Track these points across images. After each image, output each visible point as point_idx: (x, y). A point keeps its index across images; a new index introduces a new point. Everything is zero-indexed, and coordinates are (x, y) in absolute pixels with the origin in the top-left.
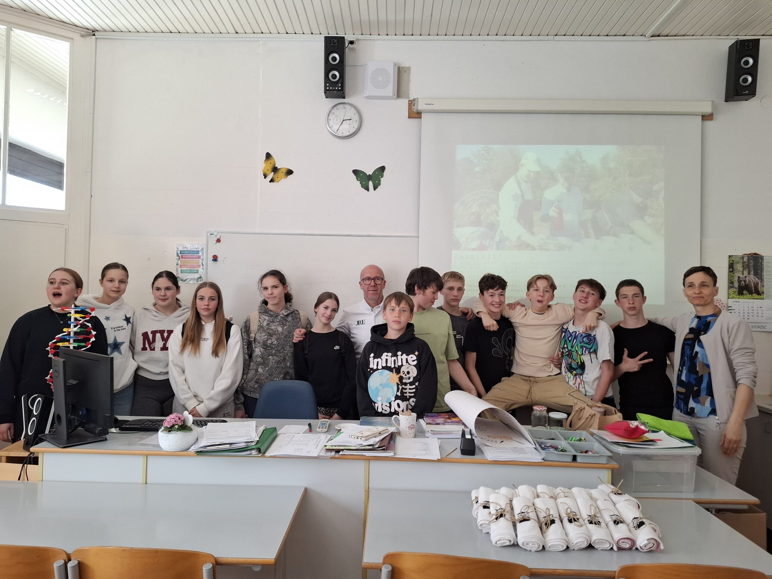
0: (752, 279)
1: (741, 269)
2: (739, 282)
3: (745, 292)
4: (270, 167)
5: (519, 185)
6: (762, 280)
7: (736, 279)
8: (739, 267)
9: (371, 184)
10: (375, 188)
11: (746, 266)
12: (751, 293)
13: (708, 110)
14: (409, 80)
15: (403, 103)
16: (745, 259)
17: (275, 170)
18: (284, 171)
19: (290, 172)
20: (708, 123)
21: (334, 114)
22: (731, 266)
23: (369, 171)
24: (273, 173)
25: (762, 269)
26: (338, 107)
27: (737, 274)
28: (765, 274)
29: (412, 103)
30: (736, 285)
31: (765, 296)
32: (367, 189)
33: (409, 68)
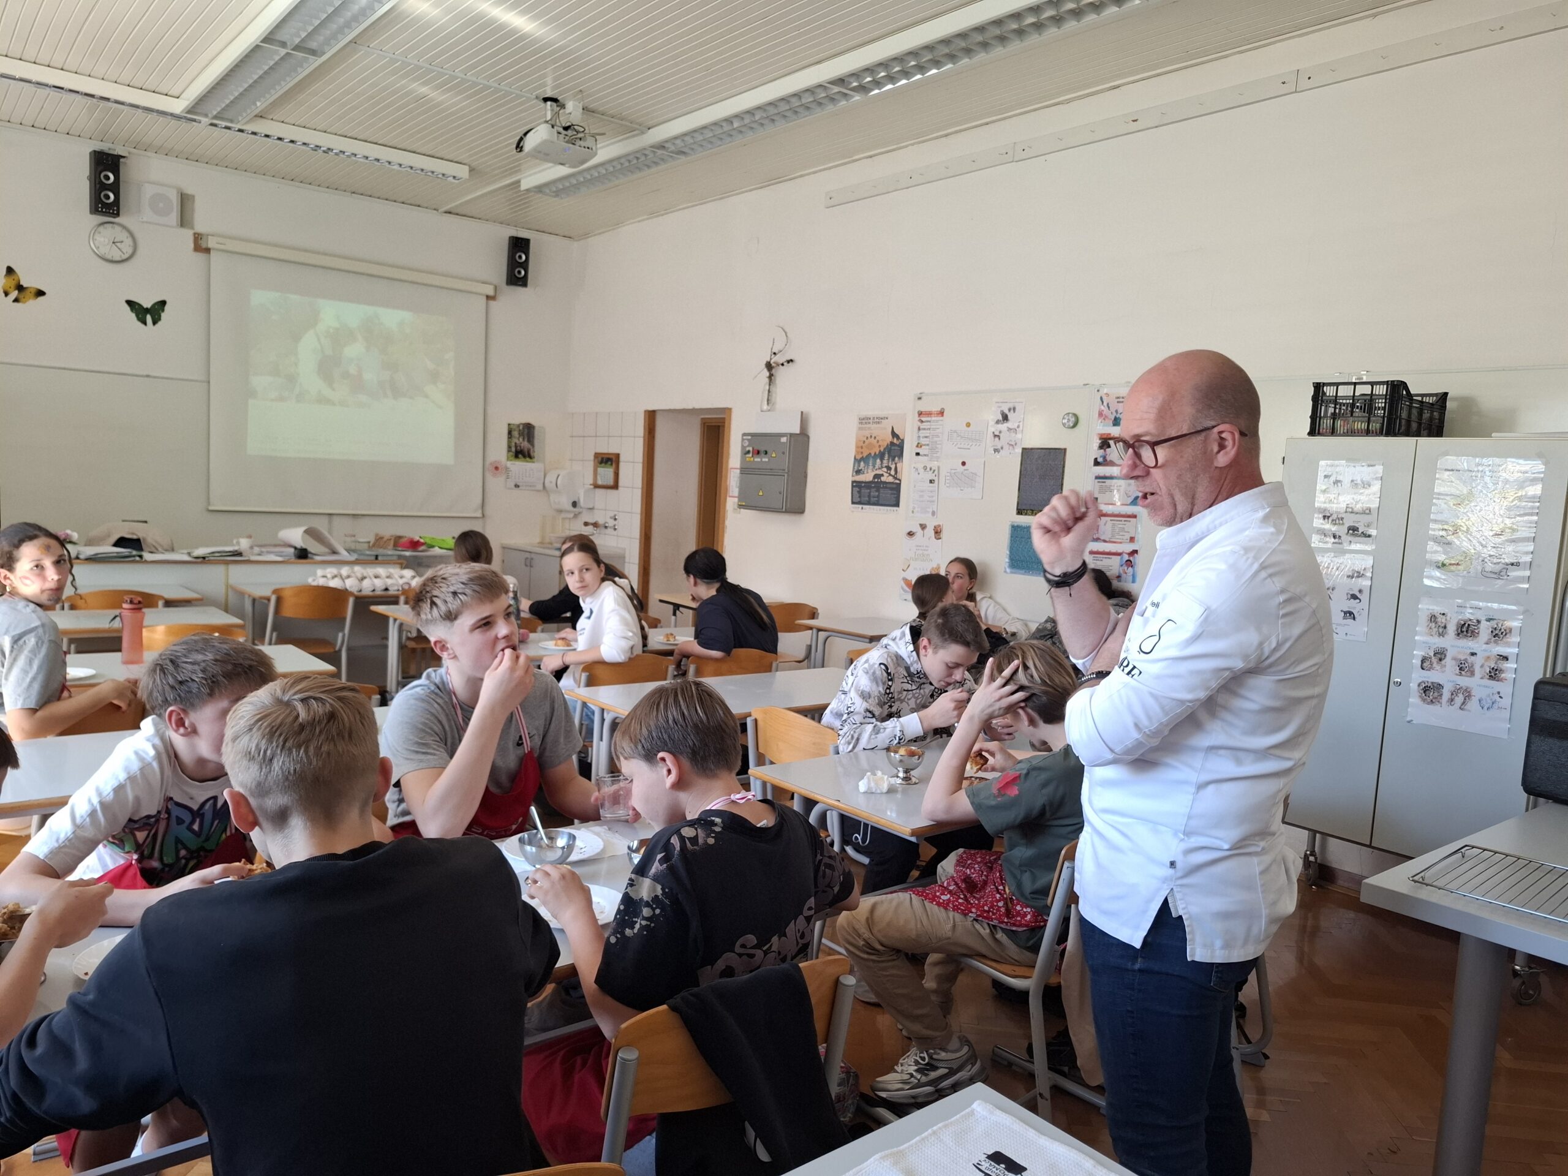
0: (525, 445)
1: (517, 436)
2: (516, 446)
3: (520, 456)
4: (13, 284)
5: (319, 340)
6: (533, 445)
7: (513, 444)
8: (515, 434)
9: (149, 318)
10: (155, 323)
11: (521, 434)
12: (524, 457)
13: (491, 293)
14: (193, 210)
15: (187, 235)
16: (521, 428)
17: (20, 288)
18: (33, 291)
19: (40, 293)
20: (491, 303)
21: (100, 233)
22: (510, 433)
23: (147, 304)
24: (16, 292)
25: (533, 437)
26: (106, 225)
27: (515, 440)
28: (536, 442)
29: (198, 238)
30: (513, 449)
31: (535, 460)
32: (145, 323)
33: (193, 197)
